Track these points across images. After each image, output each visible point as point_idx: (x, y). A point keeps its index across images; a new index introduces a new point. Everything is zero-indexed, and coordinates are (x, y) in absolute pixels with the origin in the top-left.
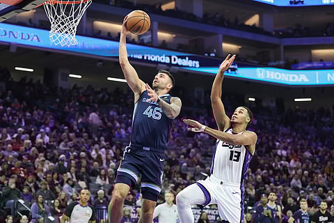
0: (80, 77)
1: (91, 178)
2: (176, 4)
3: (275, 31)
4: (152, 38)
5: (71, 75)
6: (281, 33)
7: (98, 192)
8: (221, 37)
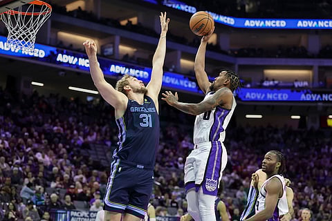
0: (42, 85)
1: (48, 182)
2: (138, 20)
3: (231, 50)
4: (114, 50)
5: (33, 83)
6: (236, 53)
7: (51, 196)
8: (179, 53)
